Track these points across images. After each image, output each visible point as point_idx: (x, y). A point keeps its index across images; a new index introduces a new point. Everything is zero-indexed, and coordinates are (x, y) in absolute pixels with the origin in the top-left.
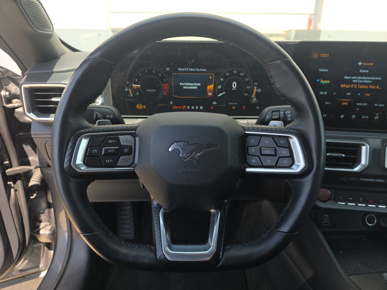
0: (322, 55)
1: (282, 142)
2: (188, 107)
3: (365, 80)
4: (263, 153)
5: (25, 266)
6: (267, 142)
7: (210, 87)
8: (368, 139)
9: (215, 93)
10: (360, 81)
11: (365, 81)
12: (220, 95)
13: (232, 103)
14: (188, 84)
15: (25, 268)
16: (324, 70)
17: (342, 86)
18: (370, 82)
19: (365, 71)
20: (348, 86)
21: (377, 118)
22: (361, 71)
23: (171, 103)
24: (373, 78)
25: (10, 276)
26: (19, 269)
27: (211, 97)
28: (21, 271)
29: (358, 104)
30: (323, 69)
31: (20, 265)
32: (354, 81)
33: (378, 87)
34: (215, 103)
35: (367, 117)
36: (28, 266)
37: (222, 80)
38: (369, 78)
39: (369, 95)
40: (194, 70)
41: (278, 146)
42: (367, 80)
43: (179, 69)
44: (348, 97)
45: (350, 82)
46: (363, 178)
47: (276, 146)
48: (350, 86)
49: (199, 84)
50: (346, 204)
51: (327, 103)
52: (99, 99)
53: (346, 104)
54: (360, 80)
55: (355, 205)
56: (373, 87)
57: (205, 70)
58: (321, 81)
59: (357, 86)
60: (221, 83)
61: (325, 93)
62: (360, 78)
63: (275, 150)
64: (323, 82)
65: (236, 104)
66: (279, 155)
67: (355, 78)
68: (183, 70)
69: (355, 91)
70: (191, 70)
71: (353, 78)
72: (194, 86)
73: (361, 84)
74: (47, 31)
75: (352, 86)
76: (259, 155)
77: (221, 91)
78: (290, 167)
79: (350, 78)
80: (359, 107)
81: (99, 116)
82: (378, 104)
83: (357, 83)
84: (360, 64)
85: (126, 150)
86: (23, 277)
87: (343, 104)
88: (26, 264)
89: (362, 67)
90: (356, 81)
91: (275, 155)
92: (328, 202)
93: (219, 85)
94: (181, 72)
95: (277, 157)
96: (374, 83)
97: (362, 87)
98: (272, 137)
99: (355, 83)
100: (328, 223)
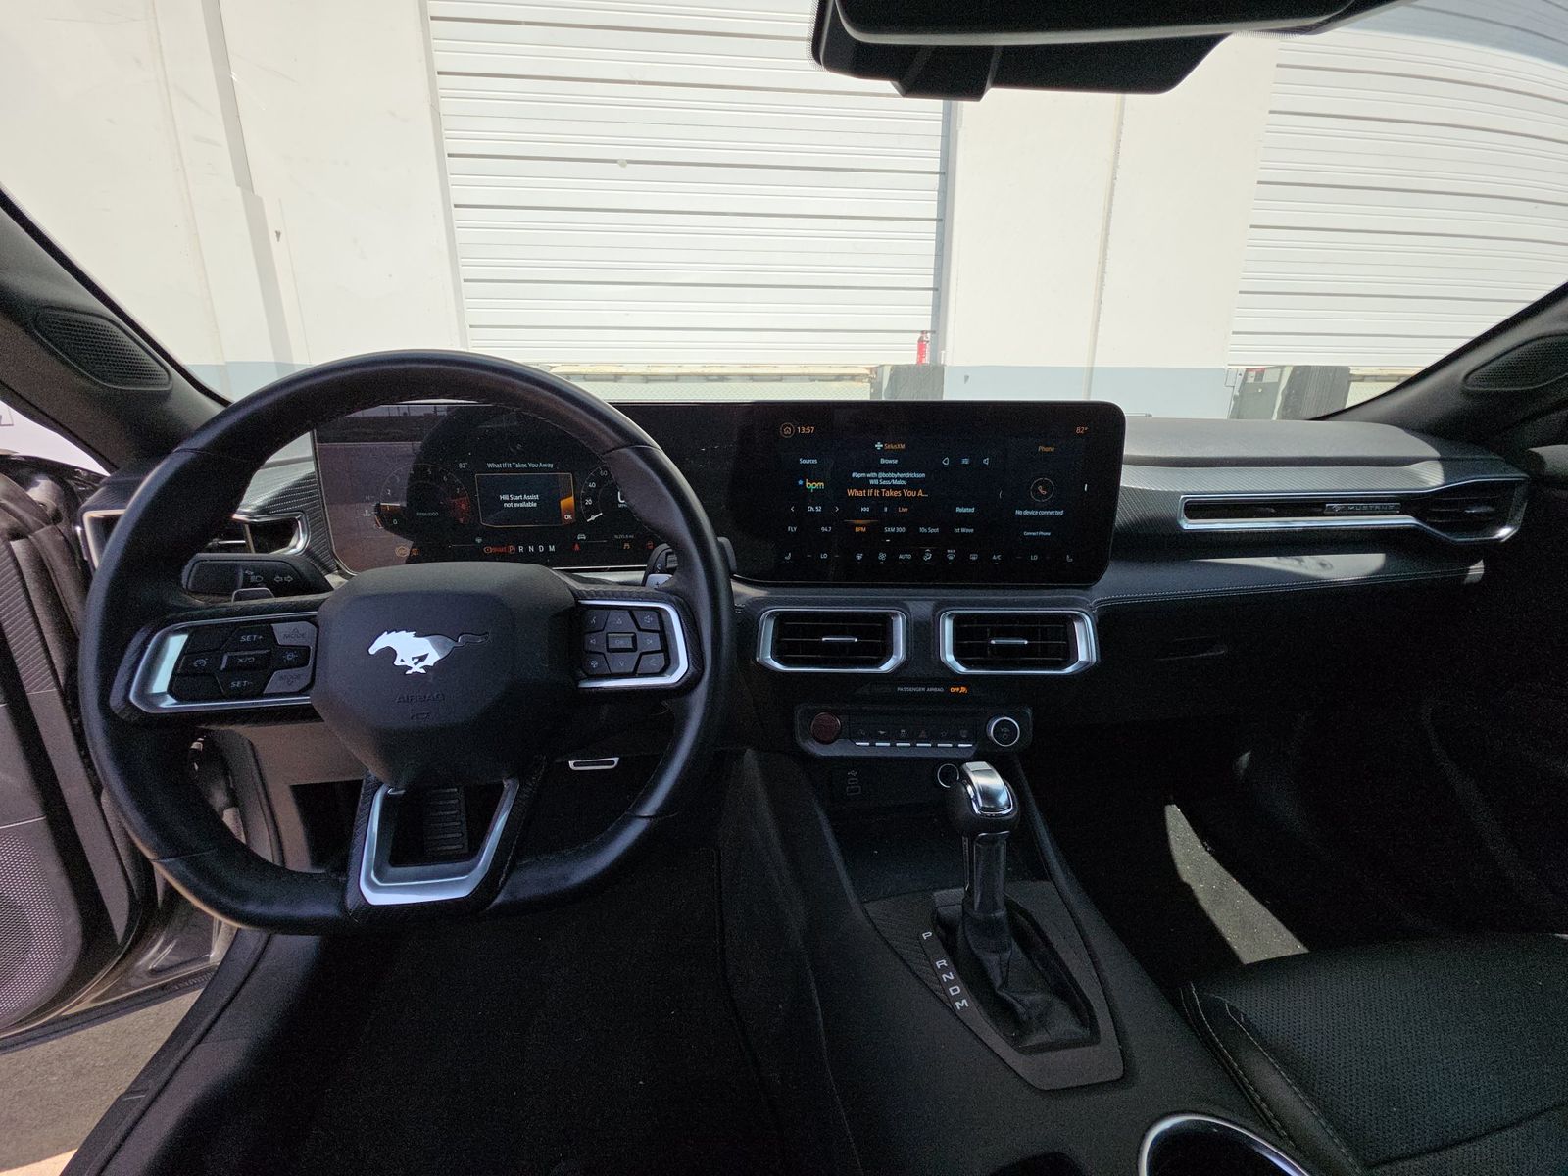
0: (801, 430)
1: (648, 620)
2: (521, 548)
3: (894, 479)
4: (610, 646)
5: (166, 959)
6: (619, 622)
7: (568, 502)
8: (908, 603)
9: (580, 513)
10: (884, 483)
11: (895, 482)
12: (593, 518)
13: (622, 536)
14: (513, 497)
15: (167, 964)
16: (809, 461)
17: (850, 493)
18: (905, 483)
19: (890, 461)
20: (861, 493)
21: (928, 557)
22: (883, 461)
23: (479, 540)
24: (908, 475)
25: (123, 989)
26: (150, 968)
27: (571, 524)
28: (155, 972)
29: (888, 530)
30: (807, 458)
31: (153, 958)
32: (872, 482)
33: (920, 493)
34: (581, 537)
35: (909, 556)
36: (176, 959)
37: (592, 485)
38: (901, 476)
39: (906, 509)
40: (524, 465)
41: (640, 630)
42: (898, 479)
43: (490, 465)
44: (864, 516)
45: (863, 484)
46: (902, 685)
47: (636, 631)
48: (867, 493)
49: (537, 497)
50: (872, 745)
51: (824, 529)
52: (299, 539)
53: (864, 530)
54: (884, 479)
55: (891, 746)
56: (912, 494)
57: (551, 465)
58: (807, 484)
59: (881, 493)
60: (591, 493)
61: (819, 509)
62: (882, 475)
63: (633, 637)
64: (812, 486)
65: (632, 537)
66: (641, 648)
67: (874, 475)
68: (498, 466)
69: (877, 503)
70: (518, 466)
71: (869, 476)
72: (530, 501)
73: (887, 487)
74: (148, 385)
75: (870, 492)
76: (604, 650)
77: (592, 510)
78: (661, 673)
79: (864, 475)
80: (889, 535)
81: (253, 579)
82: (926, 528)
83: (879, 487)
84: (879, 446)
85: (290, 656)
86: (162, 987)
87: (857, 530)
88: (170, 954)
89: (884, 453)
90: (876, 482)
91: (634, 649)
92: (834, 744)
93: (585, 497)
94: (494, 470)
95: (638, 653)
96: (912, 484)
97: (890, 493)
98: (630, 609)
99: (874, 487)
100: (858, 790)
